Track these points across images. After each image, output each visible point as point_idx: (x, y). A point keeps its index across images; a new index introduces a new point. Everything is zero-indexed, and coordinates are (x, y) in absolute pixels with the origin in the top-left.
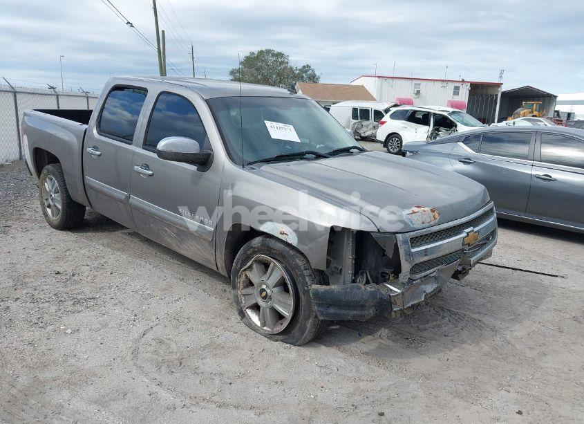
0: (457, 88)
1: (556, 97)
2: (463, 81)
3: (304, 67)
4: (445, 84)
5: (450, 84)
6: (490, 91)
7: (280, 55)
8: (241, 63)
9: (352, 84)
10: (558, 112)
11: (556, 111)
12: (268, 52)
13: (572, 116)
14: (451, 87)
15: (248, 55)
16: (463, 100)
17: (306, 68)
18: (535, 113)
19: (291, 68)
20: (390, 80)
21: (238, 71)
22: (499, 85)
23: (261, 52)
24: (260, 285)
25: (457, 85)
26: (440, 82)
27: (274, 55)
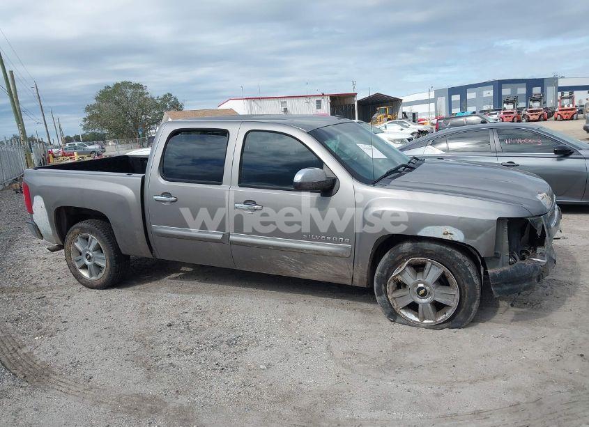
0: (319, 102)
1: (401, 100)
2: (323, 95)
3: (165, 96)
4: (308, 100)
5: (312, 99)
6: (348, 102)
7: (138, 86)
8: (96, 99)
9: (220, 108)
10: (404, 113)
11: (403, 113)
12: (125, 84)
13: (416, 115)
14: (314, 100)
15: (103, 89)
16: (326, 112)
17: (167, 97)
18: (389, 116)
19: (153, 99)
20: (258, 101)
21: (94, 107)
22: (354, 95)
23: (117, 85)
24: (416, 284)
25: (319, 99)
26: (304, 98)
27: (131, 87)
